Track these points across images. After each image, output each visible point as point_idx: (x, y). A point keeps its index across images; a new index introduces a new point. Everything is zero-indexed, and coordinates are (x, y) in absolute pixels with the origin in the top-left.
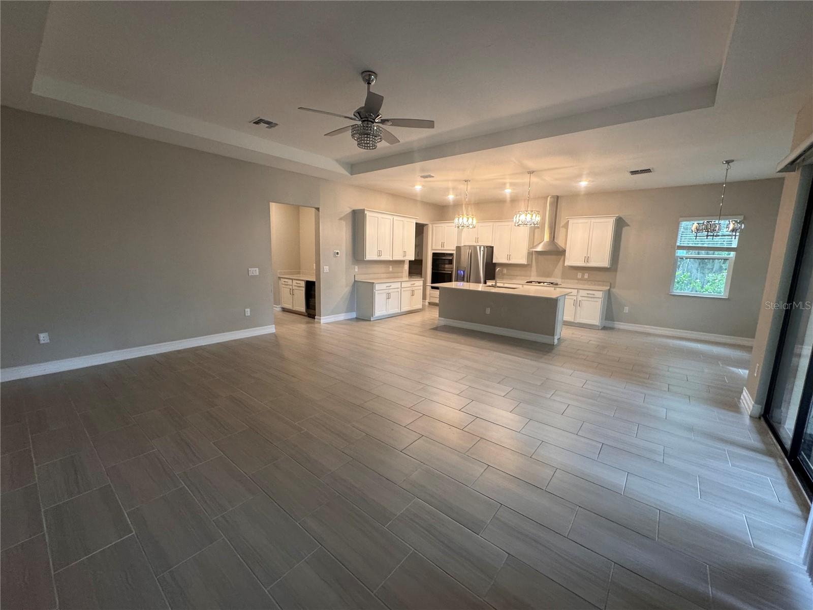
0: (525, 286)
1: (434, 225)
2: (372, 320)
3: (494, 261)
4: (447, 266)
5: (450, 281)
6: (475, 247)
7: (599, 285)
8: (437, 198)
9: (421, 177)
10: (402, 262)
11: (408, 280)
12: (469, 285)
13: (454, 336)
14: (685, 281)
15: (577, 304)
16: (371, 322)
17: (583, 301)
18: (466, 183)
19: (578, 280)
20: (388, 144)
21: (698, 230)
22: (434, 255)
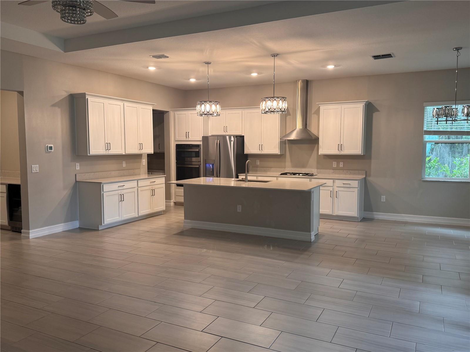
0: (279, 178)
1: (176, 113)
2: (100, 229)
3: (246, 152)
4: (194, 159)
5: (198, 176)
6: (224, 137)
7: (354, 174)
8: (180, 81)
9: (154, 57)
10: (138, 156)
11: (147, 177)
12: (220, 179)
13: (203, 241)
14: (436, 167)
15: (334, 195)
16: (100, 231)
17: (339, 192)
18: (207, 65)
19: (334, 169)
20: (102, 19)
21: (438, 115)
22: (178, 146)
